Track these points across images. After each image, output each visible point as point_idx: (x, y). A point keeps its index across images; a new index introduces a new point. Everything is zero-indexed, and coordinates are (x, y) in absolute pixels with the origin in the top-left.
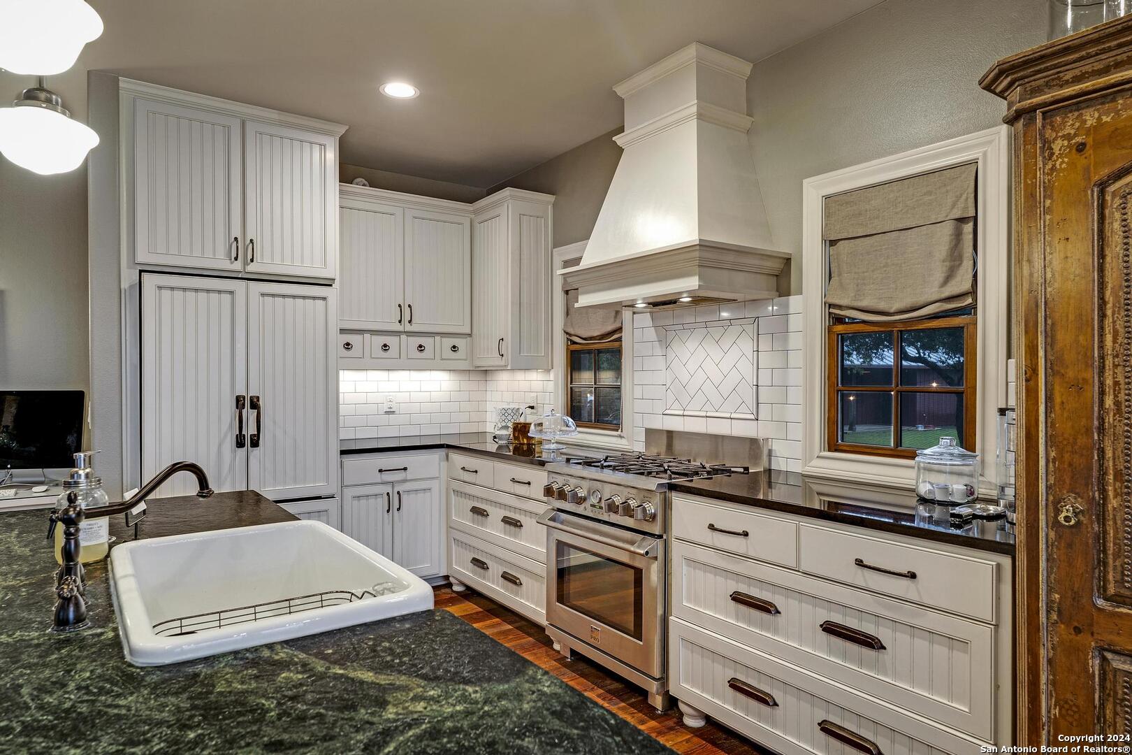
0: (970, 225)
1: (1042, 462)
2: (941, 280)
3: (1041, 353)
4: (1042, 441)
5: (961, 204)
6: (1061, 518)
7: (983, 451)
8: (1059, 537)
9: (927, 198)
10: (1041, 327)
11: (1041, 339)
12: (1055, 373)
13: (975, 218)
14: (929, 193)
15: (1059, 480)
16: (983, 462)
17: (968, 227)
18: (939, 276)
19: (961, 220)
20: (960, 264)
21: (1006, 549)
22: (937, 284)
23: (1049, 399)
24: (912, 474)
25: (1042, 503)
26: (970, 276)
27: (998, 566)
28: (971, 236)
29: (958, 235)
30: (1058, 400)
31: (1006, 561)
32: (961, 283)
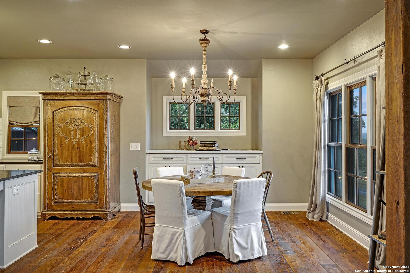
0: (39, 108)
1: (46, 149)
2: (33, 118)
3: (46, 134)
4: (46, 146)
5: (37, 104)
6: (48, 157)
7: (41, 151)
8: (48, 159)
9: (31, 102)
10: (46, 130)
11: (46, 132)
12: (48, 137)
13: (40, 107)
14: (31, 101)
15: (48, 151)
16: (41, 153)
17: (38, 109)
18: (33, 117)
19: (37, 107)
20: (37, 115)
21: (42, 163)
22: (32, 119)
23: (47, 140)
24: (28, 156)
25: (46, 155)
26: (39, 118)
27: (41, 166)
28: (39, 110)
29: (37, 110)
30: (48, 140)
31: (42, 165)
32: (37, 119)
